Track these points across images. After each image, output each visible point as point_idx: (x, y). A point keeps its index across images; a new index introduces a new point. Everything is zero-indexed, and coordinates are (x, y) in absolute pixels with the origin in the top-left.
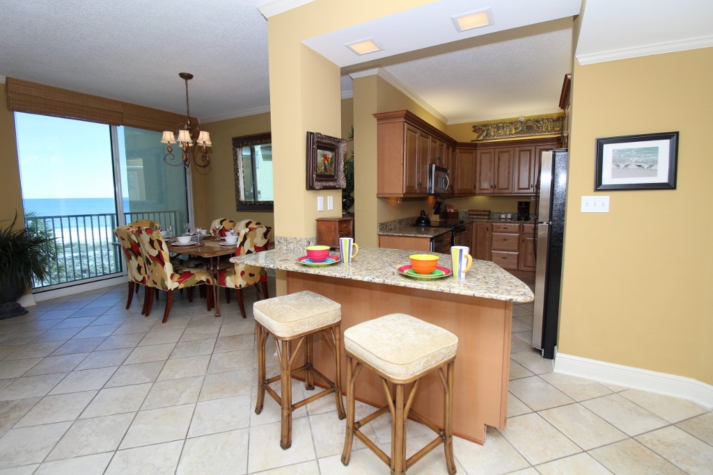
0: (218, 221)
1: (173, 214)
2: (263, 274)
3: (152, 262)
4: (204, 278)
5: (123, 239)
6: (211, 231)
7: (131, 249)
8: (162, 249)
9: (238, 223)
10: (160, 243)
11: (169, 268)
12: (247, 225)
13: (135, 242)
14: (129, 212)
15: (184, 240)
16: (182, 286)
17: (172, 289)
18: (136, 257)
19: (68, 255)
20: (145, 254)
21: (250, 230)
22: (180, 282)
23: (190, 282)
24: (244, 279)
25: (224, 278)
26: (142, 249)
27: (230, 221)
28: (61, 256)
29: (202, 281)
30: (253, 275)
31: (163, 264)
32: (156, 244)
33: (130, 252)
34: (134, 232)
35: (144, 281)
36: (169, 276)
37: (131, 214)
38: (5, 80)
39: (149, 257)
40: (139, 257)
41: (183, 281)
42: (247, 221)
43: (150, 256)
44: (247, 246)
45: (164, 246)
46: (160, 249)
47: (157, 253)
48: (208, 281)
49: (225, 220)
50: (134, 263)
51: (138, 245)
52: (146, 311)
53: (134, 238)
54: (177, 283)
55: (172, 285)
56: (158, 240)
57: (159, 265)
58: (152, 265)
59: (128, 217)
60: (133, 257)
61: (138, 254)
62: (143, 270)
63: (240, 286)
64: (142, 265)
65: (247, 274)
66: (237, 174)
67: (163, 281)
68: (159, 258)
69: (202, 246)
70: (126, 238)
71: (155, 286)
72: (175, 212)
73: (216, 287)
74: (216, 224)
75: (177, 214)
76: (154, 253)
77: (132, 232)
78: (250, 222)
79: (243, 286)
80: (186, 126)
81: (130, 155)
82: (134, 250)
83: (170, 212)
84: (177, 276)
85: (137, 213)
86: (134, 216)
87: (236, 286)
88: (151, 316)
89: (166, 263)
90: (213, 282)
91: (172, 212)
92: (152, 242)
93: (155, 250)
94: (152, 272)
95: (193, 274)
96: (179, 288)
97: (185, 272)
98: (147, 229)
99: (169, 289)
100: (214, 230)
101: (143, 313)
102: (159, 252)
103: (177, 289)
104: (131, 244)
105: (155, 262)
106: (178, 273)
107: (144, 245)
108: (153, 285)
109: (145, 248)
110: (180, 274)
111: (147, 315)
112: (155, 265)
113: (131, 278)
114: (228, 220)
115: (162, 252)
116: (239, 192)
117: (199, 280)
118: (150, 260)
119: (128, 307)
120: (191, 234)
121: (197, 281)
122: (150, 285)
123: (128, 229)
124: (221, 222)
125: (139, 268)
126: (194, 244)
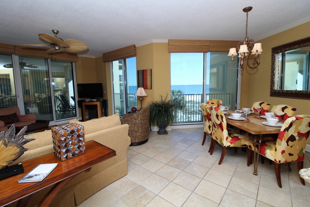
0: (258, 103)
1: (228, 95)
2: (301, 156)
3: (216, 126)
4: (247, 143)
5: (204, 110)
6: (252, 109)
7: (207, 116)
8: (223, 121)
9: (274, 106)
10: (222, 117)
11: (225, 133)
12: (283, 109)
13: (209, 113)
14: (209, 93)
15: (236, 116)
16: (232, 145)
17: (226, 146)
18: (209, 121)
19: (190, 105)
20: (213, 121)
21: (297, 119)
22: (231, 143)
23: (237, 144)
24: (283, 157)
25: (265, 150)
26: (212, 117)
27: (268, 104)
28: (187, 104)
29: (245, 145)
30: (292, 155)
31: (222, 130)
32: (220, 117)
33: (206, 117)
34: (209, 108)
35: (211, 134)
36: (225, 138)
37: (209, 94)
38: (168, 41)
40: (210, 121)
41: (233, 142)
42: (283, 106)
43: (216, 123)
44: (292, 132)
45: (224, 119)
46: (221, 121)
47: (220, 123)
48: (250, 146)
49: (263, 103)
50: (207, 123)
51: (210, 115)
52: (211, 151)
53: (208, 111)
54: (230, 143)
55: (226, 143)
56: (220, 115)
57: (220, 130)
58: (216, 128)
59: (208, 96)
60: (207, 120)
61: (210, 120)
62: (211, 128)
63: (280, 161)
64: (211, 126)
65: (287, 153)
66: (273, 72)
67: (221, 140)
68: (221, 126)
69: (248, 121)
70: (205, 110)
71: (216, 140)
72: (230, 94)
73: (257, 154)
74: (256, 105)
75: (231, 95)
76: (218, 122)
77: (208, 107)
78: (286, 107)
79: (283, 161)
80: (245, 43)
81: (212, 67)
82: (208, 117)
83: (227, 94)
84: (230, 139)
85: (212, 94)
86: (211, 95)
87: (275, 160)
88: (213, 155)
89: (224, 130)
90: (255, 149)
92: (217, 116)
93: (219, 120)
94: (216, 131)
95: (240, 139)
96: (230, 146)
97: (235, 136)
98: (215, 108)
99: (224, 146)
100: (254, 109)
101: (209, 152)
102: (221, 122)
103: (229, 147)
104: (207, 114)
105: (218, 127)
106: (231, 137)
107: (213, 116)
108: (215, 139)
109: (214, 118)
110: (232, 138)
111: (211, 154)
112: (218, 129)
113: (205, 131)
114: (266, 104)
115: (222, 122)
116: (274, 84)
117: (244, 144)
118: (215, 125)
119: (203, 144)
120: (241, 112)
121: (242, 144)
122: (214, 138)
123: (206, 106)
124: (261, 104)
125: (210, 127)
126: (243, 120)
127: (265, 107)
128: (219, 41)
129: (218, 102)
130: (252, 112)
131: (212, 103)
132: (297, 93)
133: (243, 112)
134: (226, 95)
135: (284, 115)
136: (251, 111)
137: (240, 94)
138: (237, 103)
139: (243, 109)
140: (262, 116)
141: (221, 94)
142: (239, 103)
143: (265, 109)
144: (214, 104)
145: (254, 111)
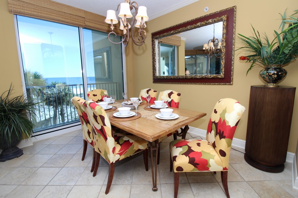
0: (146, 90)
1: (115, 84)
3: (97, 133)
5: (77, 108)
6: (140, 98)
7: (83, 117)
8: (104, 125)
9: (161, 93)
10: (102, 118)
11: (111, 141)
12: (169, 95)
15: (124, 111)
16: (122, 158)
17: (114, 162)
20: (91, 124)
22: (120, 154)
23: (129, 152)
26: (89, 119)
27: (154, 91)
29: (139, 150)
31: (106, 139)
32: (99, 119)
33: (82, 119)
35: (92, 143)
36: (111, 150)
39: (94, 129)
40: (88, 124)
41: (123, 152)
42: (169, 91)
43: (95, 127)
45: (107, 121)
46: (103, 125)
49: (150, 90)
50: (85, 128)
51: (86, 115)
53: (82, 108)
54: (119, 155)
55: (114, 157)
56: (100, 115)
57: (102, 138)
60: (84, 123)
62: (91, 134)
64: (91, 131)
67: (106, 154)
68: (102, 132)
69: (139, 116)
71: (100, 153)
72: (116, 83)
74: (144, 93)
75: (117, 84)
76: (99, 127)
77: (81, 103)
78: (172, 93)
82: (85, 118)
83: (114, 83)
84: (118, 148)
88: (97, 175)
89: (108, 138)
91: (115, 83)
92: (95, 117)
93: (99, 124)
94: (97, 140)
95: (132, 143)
96: (120, 160)
97: (125, 141)
98: (90, 103)
99: (111, 162)
100: (142, 98)
101: (92, 171)
102: (102, 127)
103: (118, 161)
104: (82, 113)
105: (99, 134)
106: (119, 144)
107: (90, 117)
108: (98, 152)
109: (91, 119)
110: (121, 145)
111: (94, 175)
112: (99, 137)
113: (84, 138)
114: (152, 90)
115: (104, 127)
116: (156, 70)
117: (137, 150)
118: (95, 130)
119: (83, 159)
120: (129, 104)
121: (135, 150)
122: (97, 150)
123: (79, 100)
124: (148, 92)
125: (89, 133)
126: (134, 116)
127: (152, 94)
128: (98, 15)
129: (102, 93)
130: (141, 102)
131: (94, 95)
132: (175, 79)
133: (132, 104)
134: (112, 84)
135: (171, 101)
136: (140, 100)
137: (126, 83)
138: (124, 92)
139: (131, 99)
140: (152, 106)
141: (107, 83)
142: (127, 92)
143: (153, 96)
144: (96, 95)
145: (142, 100)
